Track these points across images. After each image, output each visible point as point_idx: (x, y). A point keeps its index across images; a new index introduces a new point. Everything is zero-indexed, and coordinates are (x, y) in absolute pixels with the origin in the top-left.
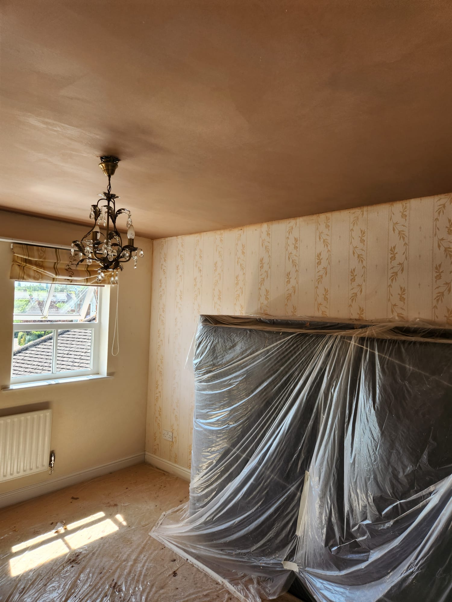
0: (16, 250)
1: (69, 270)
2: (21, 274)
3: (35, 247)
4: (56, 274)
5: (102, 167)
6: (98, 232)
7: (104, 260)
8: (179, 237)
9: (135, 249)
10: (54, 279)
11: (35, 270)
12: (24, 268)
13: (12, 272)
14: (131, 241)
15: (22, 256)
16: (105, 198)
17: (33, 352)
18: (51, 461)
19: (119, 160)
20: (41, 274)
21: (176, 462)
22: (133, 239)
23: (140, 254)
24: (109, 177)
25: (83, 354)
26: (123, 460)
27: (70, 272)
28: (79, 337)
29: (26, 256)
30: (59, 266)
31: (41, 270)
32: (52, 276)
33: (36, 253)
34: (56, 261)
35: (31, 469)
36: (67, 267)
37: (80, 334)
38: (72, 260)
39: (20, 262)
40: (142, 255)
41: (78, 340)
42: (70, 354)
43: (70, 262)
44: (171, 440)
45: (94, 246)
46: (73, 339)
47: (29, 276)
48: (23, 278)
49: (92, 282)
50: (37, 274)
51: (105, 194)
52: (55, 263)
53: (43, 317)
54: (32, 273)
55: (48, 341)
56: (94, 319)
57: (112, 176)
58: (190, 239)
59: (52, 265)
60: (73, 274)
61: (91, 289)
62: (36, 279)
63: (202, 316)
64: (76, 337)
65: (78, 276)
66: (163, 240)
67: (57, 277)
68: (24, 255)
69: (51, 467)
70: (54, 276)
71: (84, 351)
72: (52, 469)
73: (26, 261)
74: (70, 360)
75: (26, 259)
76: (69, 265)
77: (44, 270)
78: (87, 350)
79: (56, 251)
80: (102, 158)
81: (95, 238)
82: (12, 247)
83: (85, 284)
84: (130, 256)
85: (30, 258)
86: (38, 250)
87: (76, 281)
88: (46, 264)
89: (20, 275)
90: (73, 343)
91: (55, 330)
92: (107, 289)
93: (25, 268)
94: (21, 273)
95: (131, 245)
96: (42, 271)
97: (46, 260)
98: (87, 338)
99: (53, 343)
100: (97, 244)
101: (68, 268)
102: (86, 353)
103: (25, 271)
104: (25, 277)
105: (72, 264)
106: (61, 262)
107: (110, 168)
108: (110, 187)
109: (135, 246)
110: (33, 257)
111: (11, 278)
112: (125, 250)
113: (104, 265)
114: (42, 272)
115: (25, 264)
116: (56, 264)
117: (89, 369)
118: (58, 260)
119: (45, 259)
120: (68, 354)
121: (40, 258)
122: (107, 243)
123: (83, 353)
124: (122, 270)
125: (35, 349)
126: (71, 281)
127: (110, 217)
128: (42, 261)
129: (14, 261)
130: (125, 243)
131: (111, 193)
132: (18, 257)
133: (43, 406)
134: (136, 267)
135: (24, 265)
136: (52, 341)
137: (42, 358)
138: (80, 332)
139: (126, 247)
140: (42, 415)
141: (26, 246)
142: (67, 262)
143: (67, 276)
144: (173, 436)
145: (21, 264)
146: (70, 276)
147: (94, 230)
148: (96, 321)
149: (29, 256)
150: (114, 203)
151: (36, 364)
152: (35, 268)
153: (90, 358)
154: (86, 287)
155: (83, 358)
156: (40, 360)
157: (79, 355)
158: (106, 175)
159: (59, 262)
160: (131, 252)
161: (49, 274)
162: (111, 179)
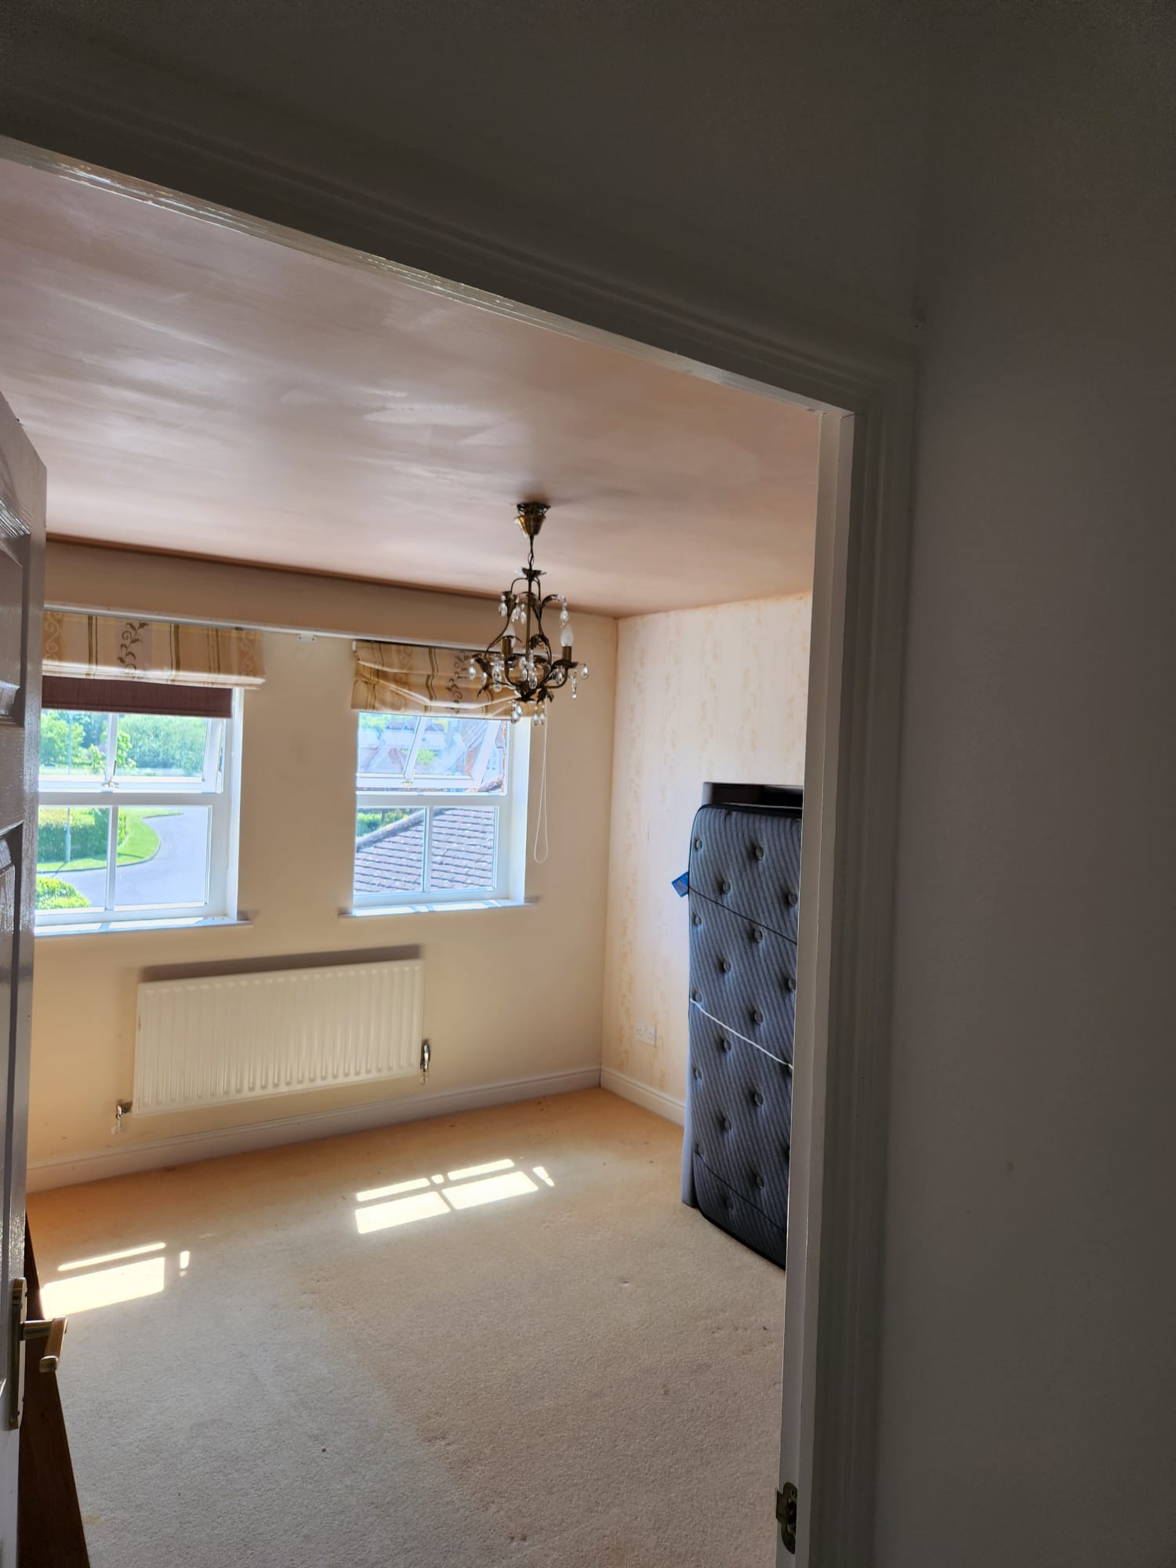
0: (362, 653)
1: (454, 689)
2: (371, 700)
3: (394, 647)
4: (431, 698)
5: (520, 523)
6: (512, 637)
7: (522, 686)
8: (672, 614)
9: (573, 665)
10: (426, 708)
11: (392, 692)
12: (374, 687)
13: (354, 697)
14: (567, 650)
15: (372, 666)
16: (525, 576)
17: (370, 857)
18: (423, 1059)
19: (548, 507)
20: (404, 697)
21: (662, 1088)
22: (570, 648)
23: (582, 674)
24: (532, 538)
25: (472, 864)
26: (559, 1076)
27: (456, 693)
28: (463, 826)
29: (379, 664)
30: (435, 682)
31: (404, 691)
32: (424, 701)
33: (395, 659)
34: (430, 673)
35: (390, 1069)
36: (450, 684)
37: (466, 819)
38: (459, 670)
39: (368, 676)
40: (585, 674)
41: (460, 832)
42: (446, 864)
43: (456, 673)
44: (653, 1043)
45: (506, 663)
46: (450, 831)
47: (384, 703)
48: (374, 707)
49: (496, 713)
50: (396, 698)
51: (524, 570)
52: (429, 676)
53: (404, 780)
54: (388, 697)
55: (401, 834)
56: (498, 786)
57: (535, 537)
58: (696, 619)
59: (423, 680)
60: (461, 698)
61: (493, 725)
62: (395, 707)
63: (706, 783)
64: (458, 827)
65: (470, 701)
66: (638, 620)
67: (434, 704)
68: (375, 663)
69: (424, 1070)
70: (427, 702)
71: (475, 857)
72: (426, 1073)
73: (378, 674)
74: (446, 875)
75: (378, 670)
76: (453, 680)
77: (410, 690)
78: (480, 856)
79: (430, 653)
80: (519, 506)
81: (507, 648)
82: (354, 648)
83: (482, 717)
84: (566, 676)
85: (385, 669)
86: (399, 652)
87: (466, 711)
88: (413, 679)
89: (369, 702)
90: (452, 839)
91: (428, 807)
92: (525, 725)
93: (376, 687)
94: (369, 698)
95: (567, 658)
96: (405, 693)
97: (414, 672)
98: (481, 830)
99: (423, 833)
100: (511, 658)
101: (452, 686)
102: (477, 861)
103: (377, 694)
104: (377, 704)
105: (459, 677)
106: (439, 674)
107: (532, 524)
108: (532, 556)
109: (573, 660)
110: (390, 666)
111: (354, 706)
112: (556, 668)
113: (522, 694)
114: (406, 695)
115: (376, 679)
116: (431, 678)
117: (490, 889)
118: (433, 670)
119: (411, 668)
120: (441, 863)
121: (403, 668)
122: (527, 656)
123: (473, 862)
124: (551, 700)
125: (375, 851)
126: (458, 711)
127: (531, 608)
128: (406, 674)
129: (358, 673)
130: (557, 656)
131: (534, 568)
132: (364, 666)
133: (407, 953)
134: (575, 696)
135: (374, 682)
136: (420, 828)
137: (388, 871)
138: (465, 816)
139: (559, 663)
140: (407, 969)
141: (378, 645)
142: (451, 675)
143: (450, 700)
144: (658, 1035)
145: (370, 679)
146: (456, 701)
147: (505, 634)
148: (503, 791)
149: (383, 665)
150: (539, 583)
151: (377, 883)
152: (393, 686)
153: (491, 865)
154: (484, 721)
155: (472, 872)
156: (387, 874)
157: (465, 867)
158: (526, 536)
159: (435, 673)
160: (566, 670)
161: (417, 698)
162: (534, 542)
